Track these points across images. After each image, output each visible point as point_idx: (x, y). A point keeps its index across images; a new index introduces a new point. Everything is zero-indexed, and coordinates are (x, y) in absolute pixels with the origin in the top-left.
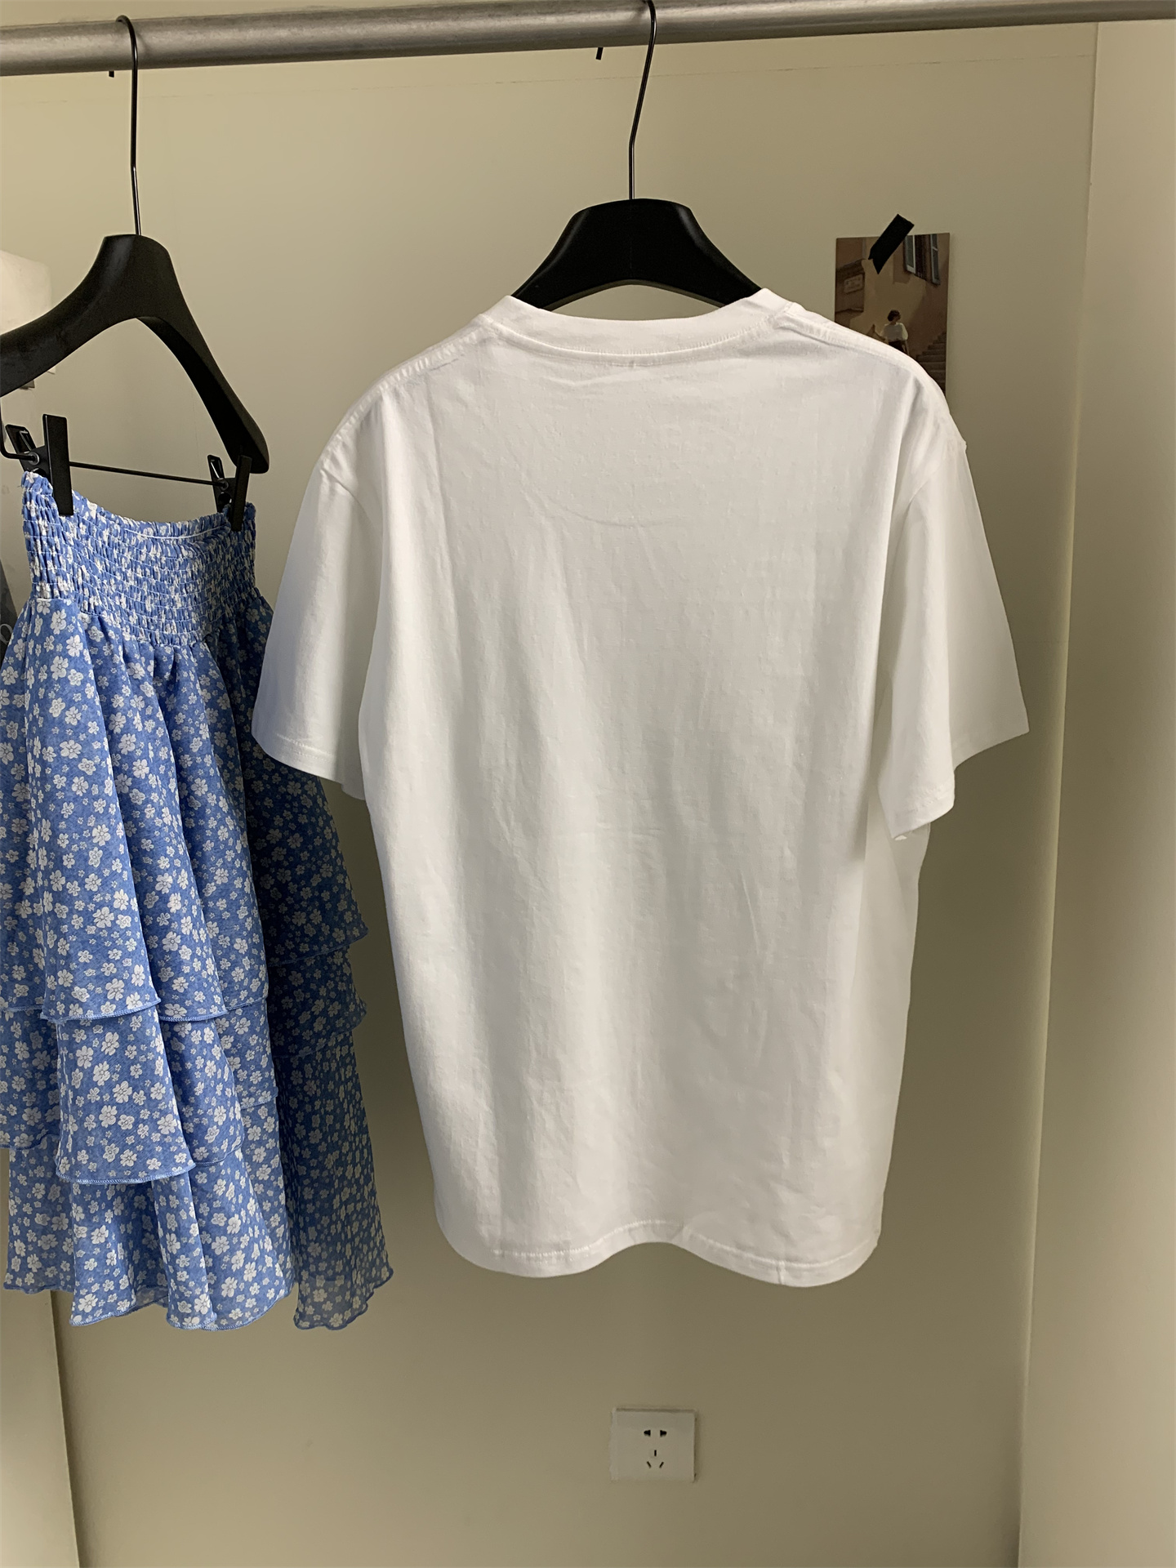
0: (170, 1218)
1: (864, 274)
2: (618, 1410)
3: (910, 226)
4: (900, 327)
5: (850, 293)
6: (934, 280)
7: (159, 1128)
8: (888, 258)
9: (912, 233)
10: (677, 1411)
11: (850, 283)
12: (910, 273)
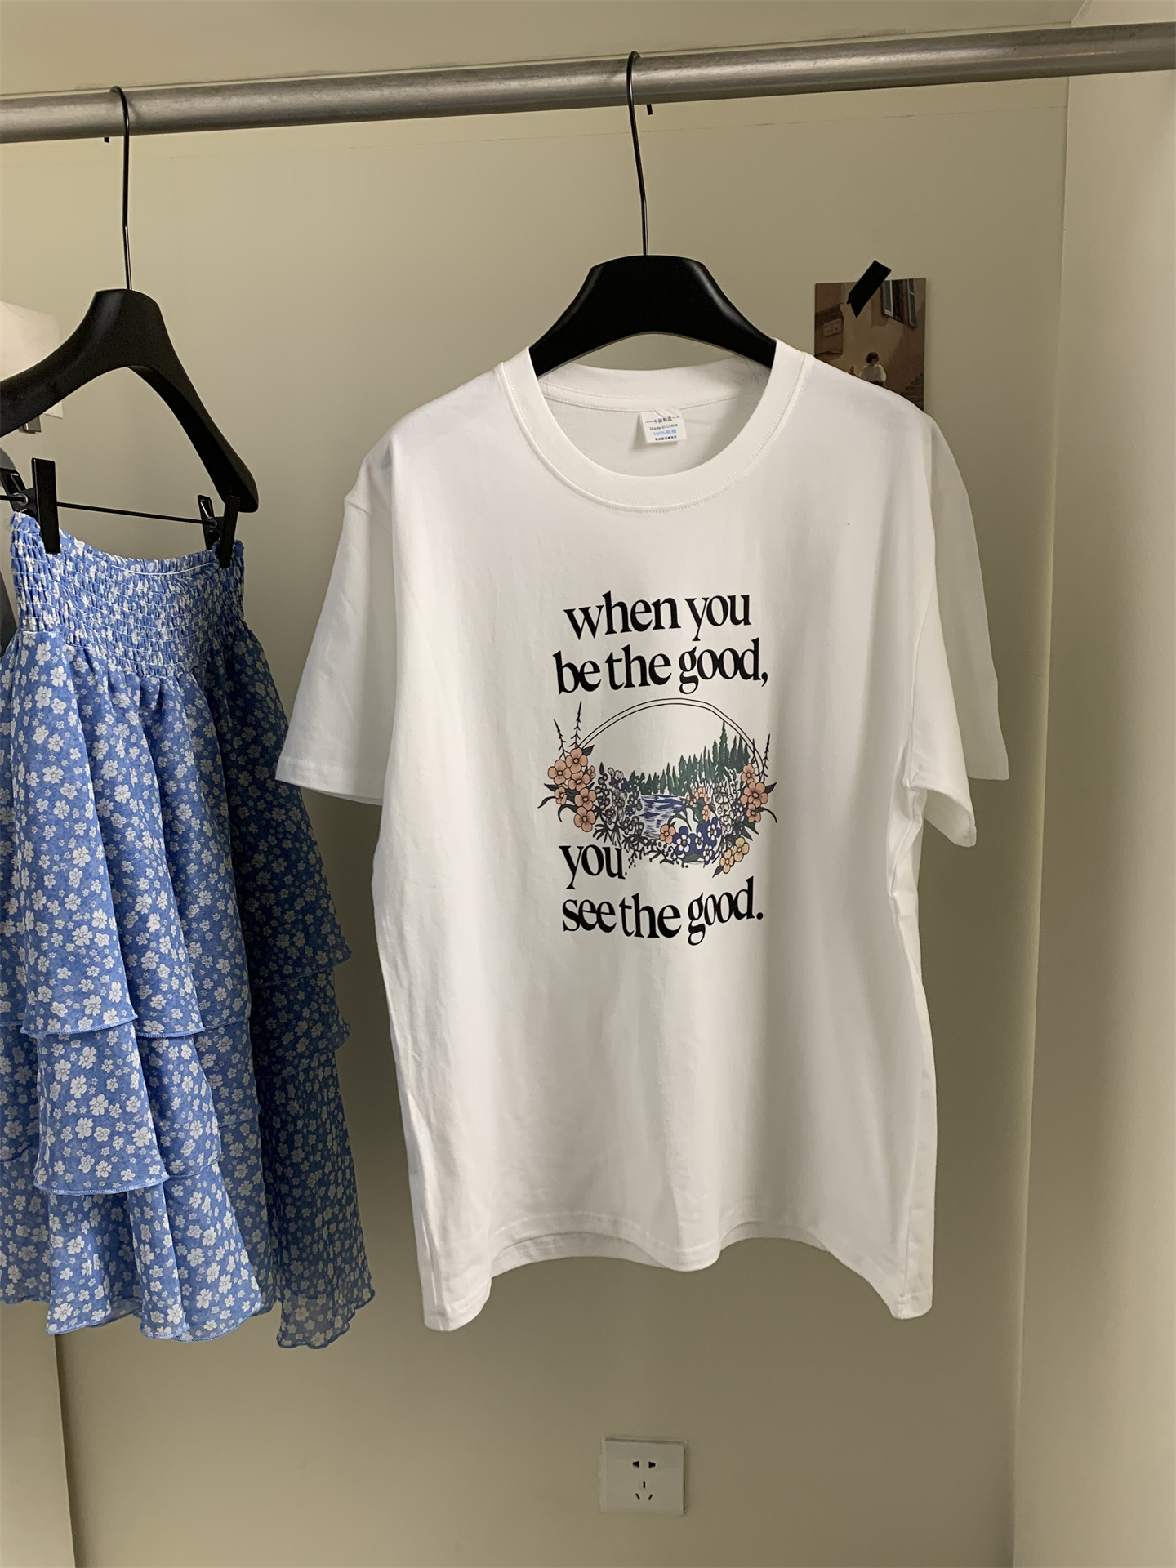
0: (144, 1228)
1: (842, 318)
2: (607, 1440)
3: (887, 271)
4: (879, 368)
5: (830, 336)
6: (911, 323)
7: (134, 1140)
8: (866, 303)
9: (889, 278)
10: (665, 1442)
11: (829, 328)
12: (888, 316)
